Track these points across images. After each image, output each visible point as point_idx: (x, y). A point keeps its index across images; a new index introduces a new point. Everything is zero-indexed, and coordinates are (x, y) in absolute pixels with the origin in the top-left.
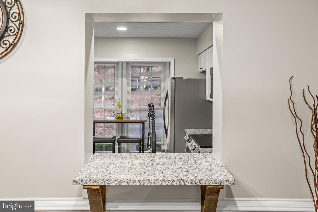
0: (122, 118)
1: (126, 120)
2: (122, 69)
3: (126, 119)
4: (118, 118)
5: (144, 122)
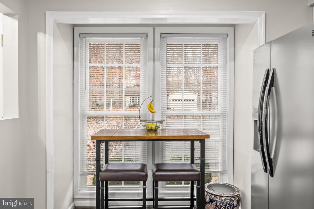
2: (154, 47)
4: (150, 130)
5: (204, 139)
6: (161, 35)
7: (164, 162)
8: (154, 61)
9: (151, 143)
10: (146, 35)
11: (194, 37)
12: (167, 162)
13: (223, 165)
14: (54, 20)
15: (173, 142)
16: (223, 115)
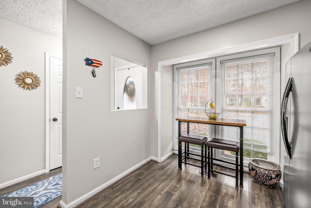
0: (214, 119)
1: (220, 122)
2: (216, 69)
3: (220, 120)
4: (211, 119)
5: (243, 126)
6: (220, 62)
7: (223, 139)
8: (216, 78)
9: (214, 126)
10: (211, 63)
11: (245, 59)
12: (225, 139)
13: (271, 148)
14: (162, 65)
15: (229, 127)
16: (271, 112)
